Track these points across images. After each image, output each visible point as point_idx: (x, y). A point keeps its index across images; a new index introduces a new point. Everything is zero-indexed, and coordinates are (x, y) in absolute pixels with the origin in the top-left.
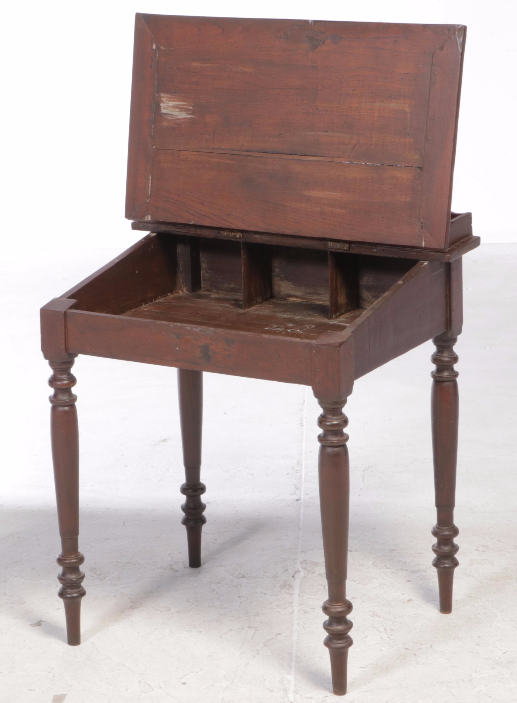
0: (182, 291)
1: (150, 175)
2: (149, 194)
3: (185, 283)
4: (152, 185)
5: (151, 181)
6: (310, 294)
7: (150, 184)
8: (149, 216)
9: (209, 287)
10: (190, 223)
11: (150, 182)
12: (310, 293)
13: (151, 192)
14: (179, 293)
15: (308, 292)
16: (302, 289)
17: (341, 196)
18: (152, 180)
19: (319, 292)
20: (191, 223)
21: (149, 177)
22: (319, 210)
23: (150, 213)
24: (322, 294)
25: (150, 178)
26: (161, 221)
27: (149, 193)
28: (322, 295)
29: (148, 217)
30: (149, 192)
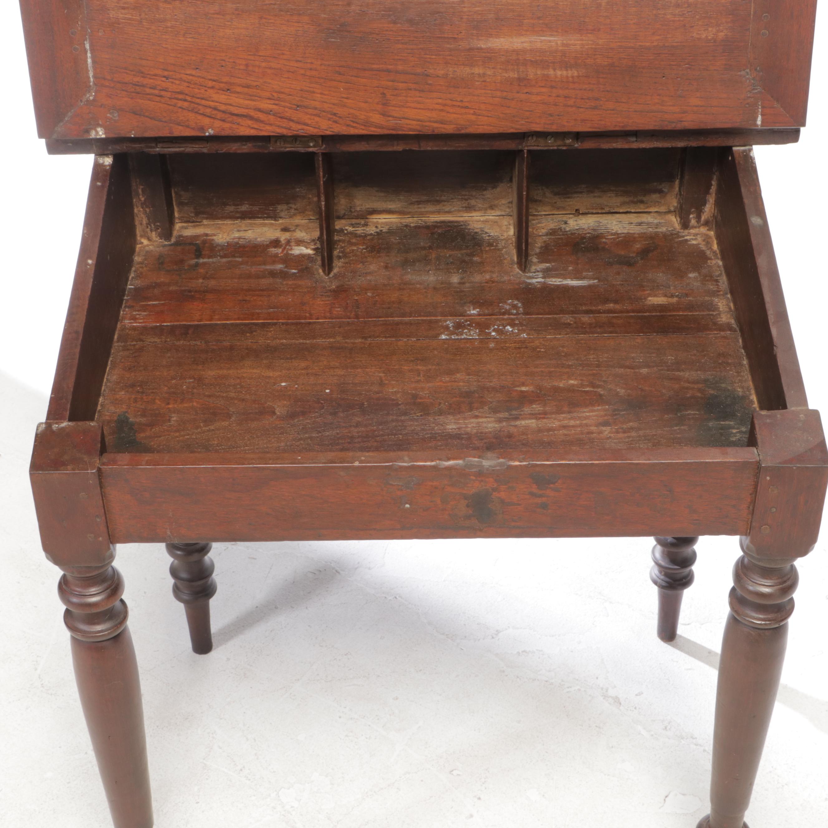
0: (149, 239)
1: (86, 40)
2: (89, 82)
3: (154, 225)
4: (94, 62)
5: (91, 53)
6: (418, 205)
7: (89, 61)
8: (99, 129)
9: (193, 215)
10: (205, 133)
11: (89, 55)
12: (419, 203)
13: (94, 77)
14: (142, 243)
15: (414, 200)
16: (402, 198)
17: (565, 42)
18: (91, 50)
19: (438, 198)
20: (207, 134)
21: (84, 44)
22: (516, 76)
23: (100, 123)
24: (445, 201)
25: (87, 46)
26: (133, 136)
27: (92, 80)
28: (446, 203)
29: (97, 133)
30: (89, 78)
